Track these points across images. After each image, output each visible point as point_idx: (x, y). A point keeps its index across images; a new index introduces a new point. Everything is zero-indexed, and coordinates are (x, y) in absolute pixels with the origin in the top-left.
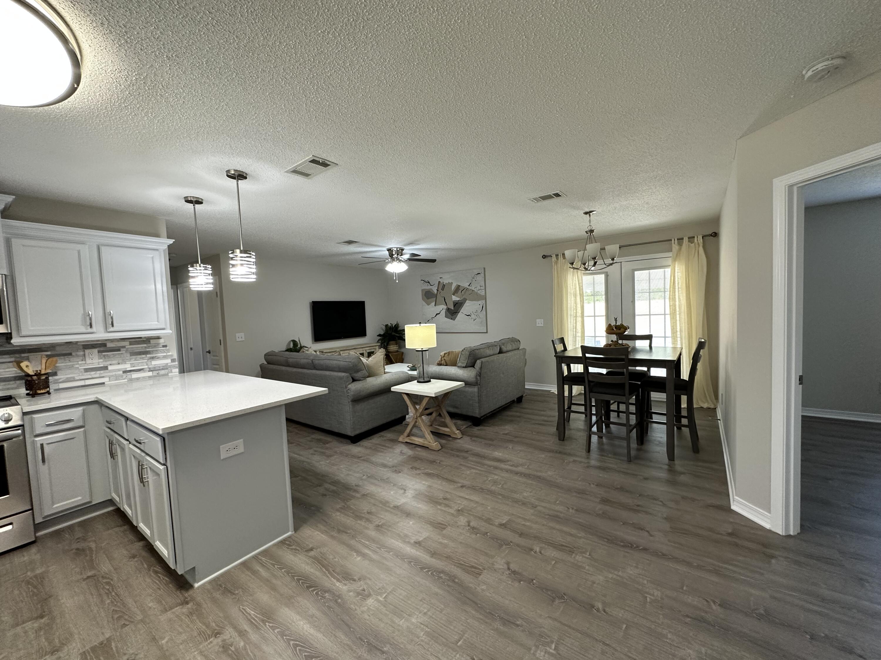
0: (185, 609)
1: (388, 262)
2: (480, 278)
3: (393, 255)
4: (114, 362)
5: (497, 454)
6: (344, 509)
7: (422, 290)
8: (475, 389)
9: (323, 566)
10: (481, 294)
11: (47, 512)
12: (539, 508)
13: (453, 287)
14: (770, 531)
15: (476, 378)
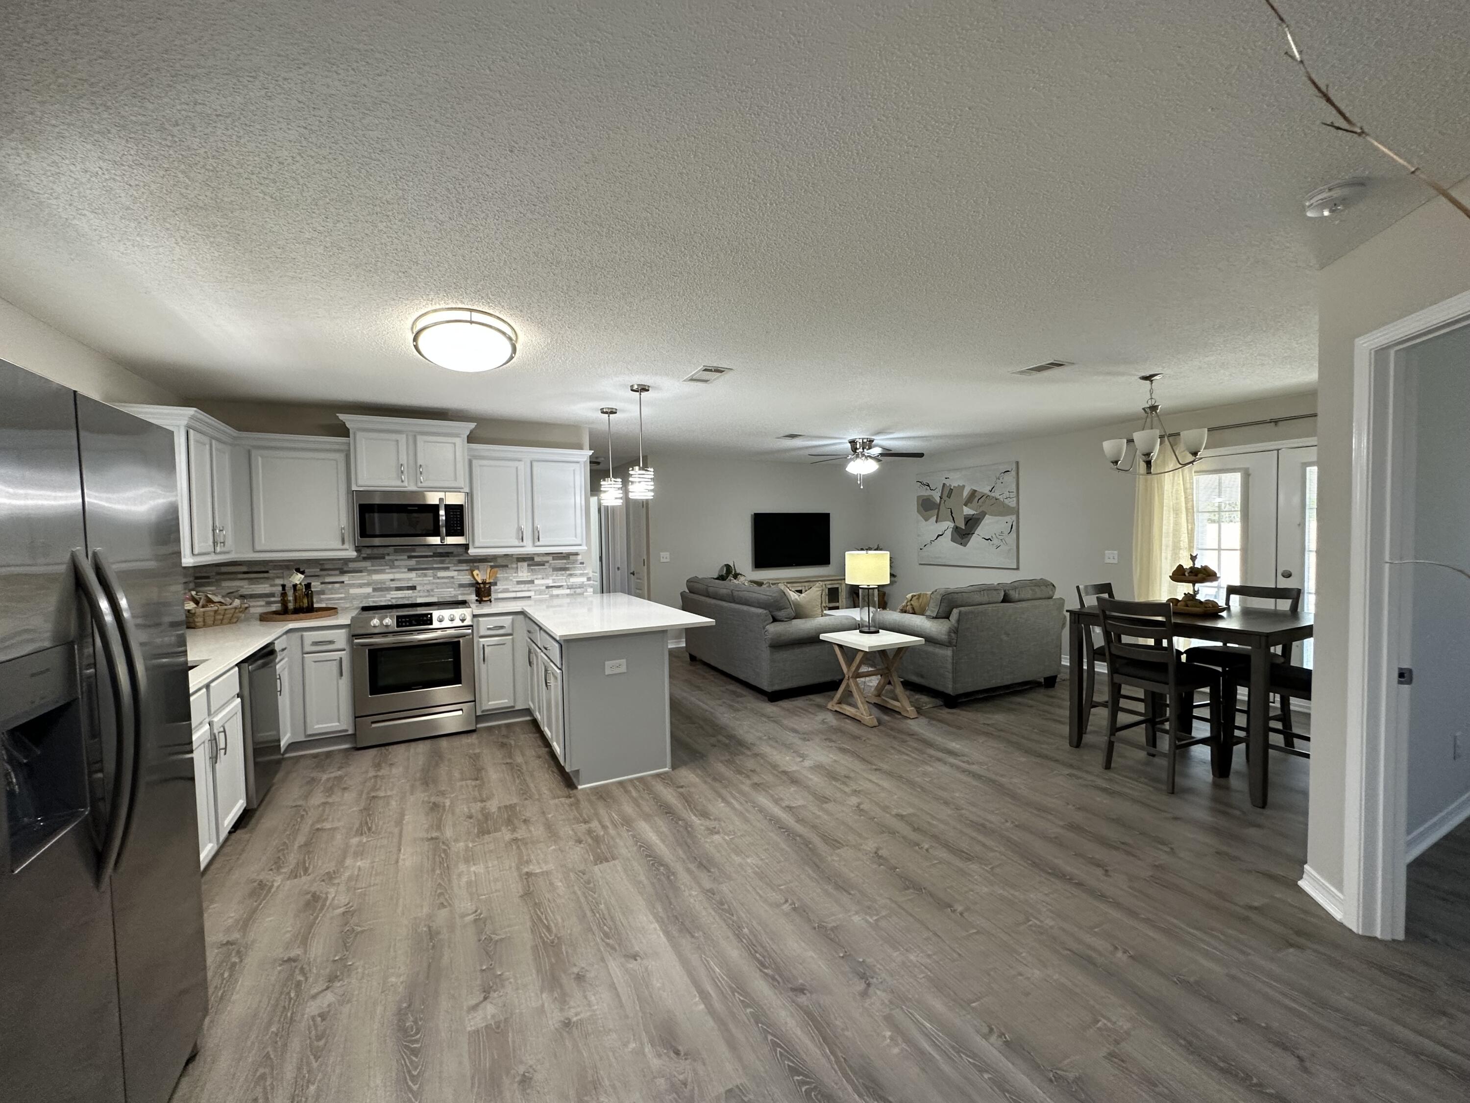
0: (568, 801)
1: (851, 459)
2: (1010, 478)
3: (856, 449)
4: (540, 576)
5: (955, 745)
6: (729, 762)
7: (918, 497)
8: (949, 652)
9: (687, 801)
10: (1010, 504)
11: (484, 708)
12: (963, 812)
13: (966, 493)
14: (1341, 925)
15: (949, 635)
